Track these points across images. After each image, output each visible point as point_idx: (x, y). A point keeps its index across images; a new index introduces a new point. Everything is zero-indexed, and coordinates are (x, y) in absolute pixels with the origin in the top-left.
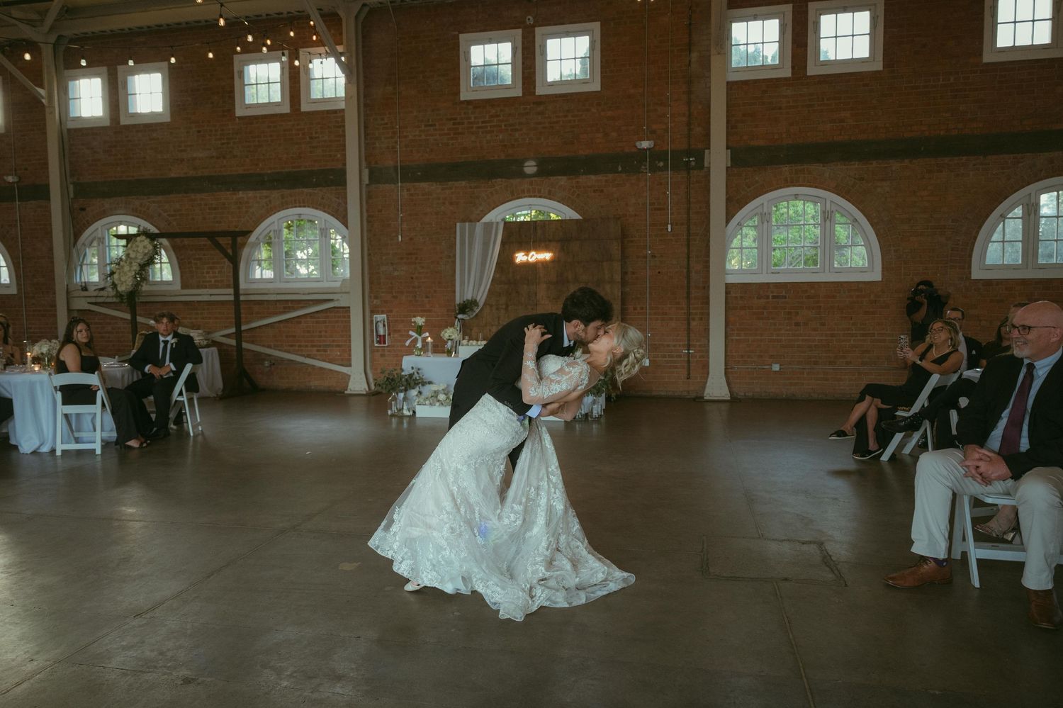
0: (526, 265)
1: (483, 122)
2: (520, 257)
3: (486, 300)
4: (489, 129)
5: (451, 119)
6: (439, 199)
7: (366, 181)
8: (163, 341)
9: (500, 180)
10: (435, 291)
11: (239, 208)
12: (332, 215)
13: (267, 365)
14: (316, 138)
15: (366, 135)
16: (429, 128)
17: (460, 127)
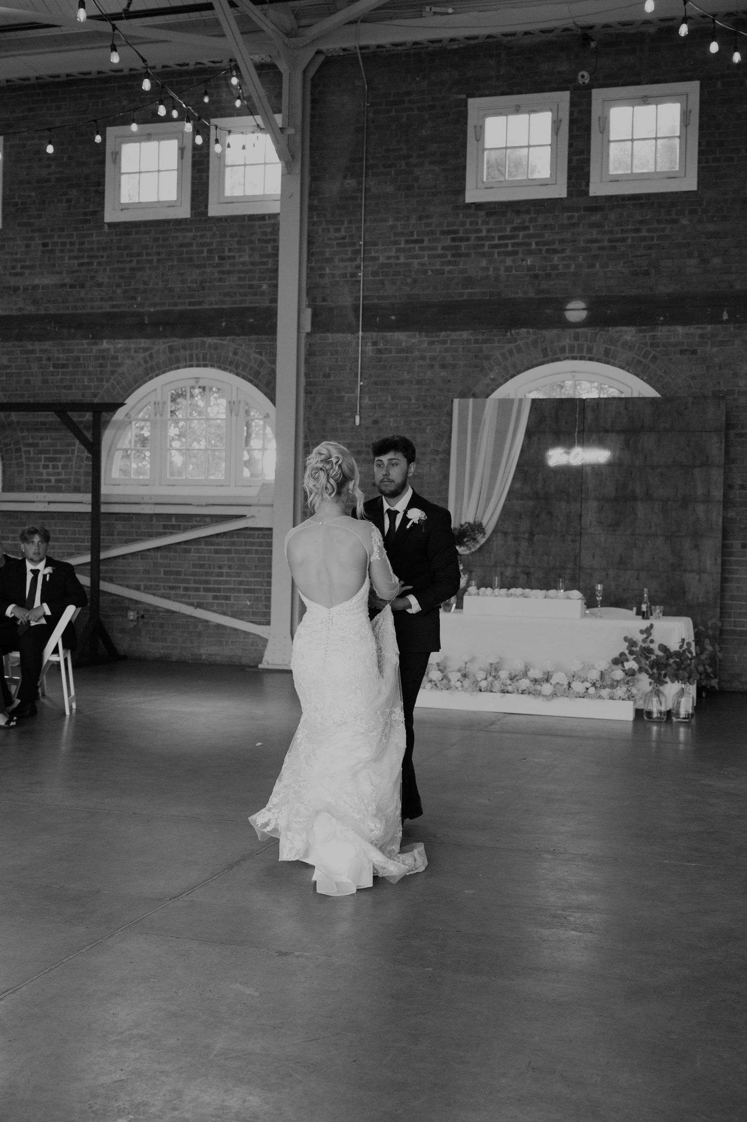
0: (566, 471)
1: (500, 238)
2: (557, 457)
3: (497, 525)
4: (510, 248)
5: (449, 232)
6: (423, 358)
7: (308, 328)
8: (32, 571)
9: (524, 330)
11: (101, 366)
12: (250, 381)
13: (131, 618)
14: (229, 258)
15: (310, 254)
16: (412, 245)
17: (463, 244)
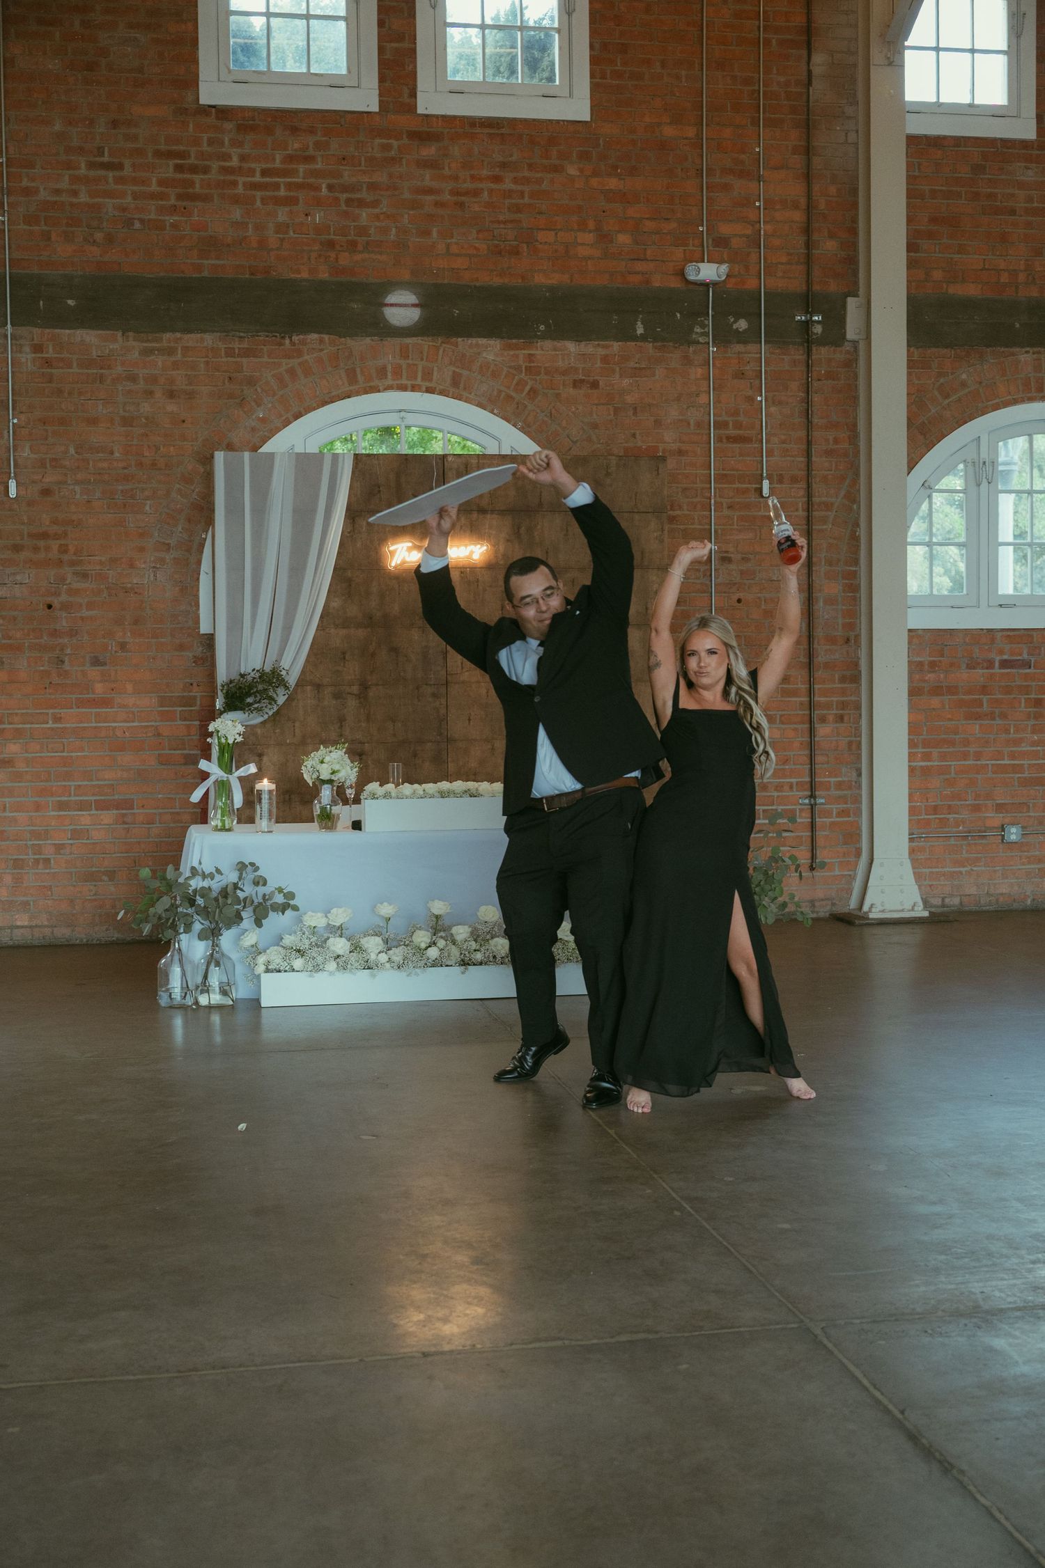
1: (264, 173)
3: (303, 672)
4: (282, 192)
5: (170, 155)
6: (133, 378)
9: (315, 336)
10: (123, 646)
16: (101, 173)
17: (197, 178)
